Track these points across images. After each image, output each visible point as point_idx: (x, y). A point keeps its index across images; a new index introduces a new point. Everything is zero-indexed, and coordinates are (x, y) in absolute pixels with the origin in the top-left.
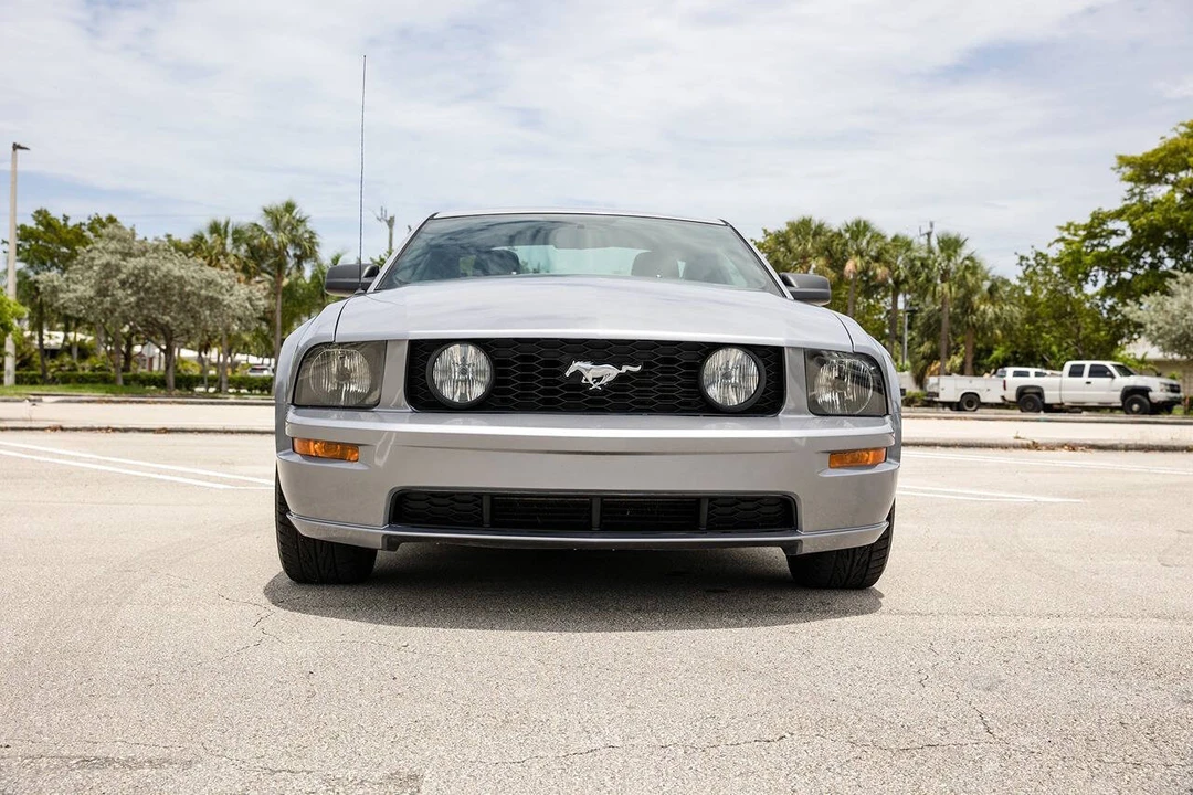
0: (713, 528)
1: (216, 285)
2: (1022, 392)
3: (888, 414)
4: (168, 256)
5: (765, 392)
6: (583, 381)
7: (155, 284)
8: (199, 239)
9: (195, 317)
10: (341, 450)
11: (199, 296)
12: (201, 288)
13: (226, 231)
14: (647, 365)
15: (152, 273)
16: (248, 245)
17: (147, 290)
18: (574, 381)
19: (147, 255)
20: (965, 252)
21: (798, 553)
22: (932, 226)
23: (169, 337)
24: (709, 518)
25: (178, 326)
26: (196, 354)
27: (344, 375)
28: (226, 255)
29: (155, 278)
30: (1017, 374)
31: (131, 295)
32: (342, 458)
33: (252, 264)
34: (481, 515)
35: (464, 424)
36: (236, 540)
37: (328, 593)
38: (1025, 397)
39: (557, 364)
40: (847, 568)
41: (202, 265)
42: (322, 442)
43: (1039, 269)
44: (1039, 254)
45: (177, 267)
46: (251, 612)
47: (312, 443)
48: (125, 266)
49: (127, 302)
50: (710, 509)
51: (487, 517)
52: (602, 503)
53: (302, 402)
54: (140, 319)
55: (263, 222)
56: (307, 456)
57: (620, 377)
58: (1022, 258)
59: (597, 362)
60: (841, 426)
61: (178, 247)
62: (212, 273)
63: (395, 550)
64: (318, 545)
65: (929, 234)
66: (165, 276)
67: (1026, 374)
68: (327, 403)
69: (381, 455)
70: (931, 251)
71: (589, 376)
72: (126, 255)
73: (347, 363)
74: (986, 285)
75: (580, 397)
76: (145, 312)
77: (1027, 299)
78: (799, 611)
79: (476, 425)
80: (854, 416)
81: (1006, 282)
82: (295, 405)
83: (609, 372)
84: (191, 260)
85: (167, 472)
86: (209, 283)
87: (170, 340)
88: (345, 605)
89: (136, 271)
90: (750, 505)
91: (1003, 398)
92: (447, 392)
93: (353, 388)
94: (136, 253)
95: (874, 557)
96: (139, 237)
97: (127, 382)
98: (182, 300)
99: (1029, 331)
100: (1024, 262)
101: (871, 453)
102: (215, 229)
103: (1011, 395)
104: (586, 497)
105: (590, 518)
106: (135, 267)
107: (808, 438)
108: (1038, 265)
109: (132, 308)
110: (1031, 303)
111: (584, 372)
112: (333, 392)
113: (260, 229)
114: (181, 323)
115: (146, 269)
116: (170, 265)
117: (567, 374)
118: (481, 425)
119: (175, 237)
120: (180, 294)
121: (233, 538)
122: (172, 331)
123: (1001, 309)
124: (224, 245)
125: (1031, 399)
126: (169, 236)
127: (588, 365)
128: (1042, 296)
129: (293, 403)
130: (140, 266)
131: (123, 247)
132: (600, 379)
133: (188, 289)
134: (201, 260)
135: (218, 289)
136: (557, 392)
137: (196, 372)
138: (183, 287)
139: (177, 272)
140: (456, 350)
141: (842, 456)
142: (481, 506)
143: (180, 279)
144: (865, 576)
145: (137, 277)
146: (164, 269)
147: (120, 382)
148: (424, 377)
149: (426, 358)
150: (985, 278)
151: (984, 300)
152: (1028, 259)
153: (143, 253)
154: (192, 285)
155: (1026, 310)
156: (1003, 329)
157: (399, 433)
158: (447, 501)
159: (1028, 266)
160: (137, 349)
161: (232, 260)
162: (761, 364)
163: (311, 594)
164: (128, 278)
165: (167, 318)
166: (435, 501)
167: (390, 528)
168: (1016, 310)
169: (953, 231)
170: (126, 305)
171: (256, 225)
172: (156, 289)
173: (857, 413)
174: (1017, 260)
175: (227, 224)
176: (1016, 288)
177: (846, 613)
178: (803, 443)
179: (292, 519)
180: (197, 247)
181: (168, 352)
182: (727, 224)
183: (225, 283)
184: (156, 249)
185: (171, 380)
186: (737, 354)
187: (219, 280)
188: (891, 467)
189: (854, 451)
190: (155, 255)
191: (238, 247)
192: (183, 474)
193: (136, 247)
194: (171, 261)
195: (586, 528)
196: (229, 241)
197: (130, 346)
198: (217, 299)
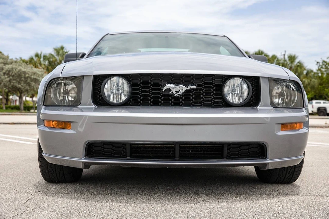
0: (229, 158)
1: (37, 74)
2: (319, 109)
3: (304, 107)
4: (20, 64)
5: (252, 97)
6: (171, 93)
7: (15, 74)
8: (31, 59)
9: (29, 85)
10: (65, 124)
11: (31, 78)
12: (32, 75)
13: (41, 56)
14: (199, 86)
15: (14, 70)
16: (49, 61)
17: (13, 76)
18: (167, 93)
19: (13, 64)
20: (297, 61)
21: (267, 169)
22: (285, 52)
23: (20, 93)
24: (227, 153)
25: (24, 89)
26: (31, 99)
27: (67, 93)
28: (41, 64)
29: (16, 72)
30: (316, 103)
31: (7, 78)
32: (65, 128)
33: (50, 67)
34: (126, 153)
35: (118, 112)
36: (28, 164)
37: (61, 186)
38: (320, 111)
39: (159, 85)
40: (284, 175)
41: (32, 67)
42: (56, 121)
43: (324, 66)
44: (324, 61)
45: (24, 68)
46: (24, 197)
47: (51, 122)
48: (5, 68)
49: (6, 80)
50: (228, 150)
51: (128, 154)
52: (180, 147)
53: (48, 104)
54: (10, 86)
55: (53, 53)
56: (50, 127)
57: (187, 91)
58: (318, 63)
59: (177, 84)
60: (283, 112)
61: (24, 61)
62: (35, 70)
63: (88, 168)
64: (57, 167)
65: (284, 55)
66: (19, 71)
67: (320, 103)
68: (58, 104)
69: (81, 127)
70: (285, 61)
71: (173, 91)
72: (5, 64)
73: (68, 87)
74: (305, 72)
75: (170, 100)
76: (12, 84)
77: (319, 77)
78: (265, 194)
79: (123, 112)
80: (289, 108)
81: (312, 71)
82: (45, 106)
83: (182, 89)
84: (28, 66)
85: (10, 138)
86: (35, 73)
87: (21, 93)
88: (67, 192)
89: (9, 70)
90: (246, 148)
91: (312, 111)
92: (111, 99)
93: (70, 98)
94: (9, 63)
95: (296, 170)
96: (10, 58)
97: (6, 108)
98: (25, 79)
99: (320, 88)
100: (318, 64)
101: (298, 124)
102: (37, 55)
103: (315, 110)
104: (173, 144)
105: (174, 153)
106: (8, 68)
107: (271, 118)
108: (323, 65)
109: (8, 82)
110: (321, 78)
111: (172, 89)
112: (61, 100)
113: (52, 55)
114: (25, 88)
115: (12, 69)
116: (20, 67)
117: (164, 89)
118: (125, 112)
119: (23, 58)
120: (25, 78)
121: (27, 163)
122: (22, 91)
123: (311, 80)
124: (40, 60)
125: (322, 112)
126: (21, 58)
127: (173, 86)
128: (325, 76)
129: (44, 105)
130: (11, 67)
131: (4, 61)
132: (178, 92)
133: (27, 75)
134: (32, 66)
135: (37, 75)
136: (159, 98)
137: (31, 105)
138: (25, 75)
139: (23, 70)
140: (114, 79)
141: (285, 125)
142: (126, 149)
143: (24, 72)
144: (292, 178)
145: (9, 71)
146: (19, 69)
147: (4, 108)
148: (100, 92)
149: (101, 83)
150: (305, 69)
151: (304, 78)
152: (319, 63)
153: (11, 63)
154: (28, 74)
155: (319, 81)
156: (311, 88)
157: (90, 116)
158: (110, 147)
159: (320, 65)
160: (11, 97)
161: (43, 66)
162: (250, 84)
163: (53, 187)
164: (6, 72)
165: (20, 86)
166: (106, 147)
167: (85, 159)
168: (316, 81)
169: (293, 54)
170: (5, 81)
171: (51, 54)
172: (16, 76)
173: (290, 107)
174: (316, 63)
175: (41, 54)
176: (315, 73)
177: (287, 195)
178: (269, 120)
179: (44, 155)
180: (31, 61)
181: (20, 97)
182: (225, 36)
183: (40, 73)
184: (16, 62)
185: (22, 107)
186: (239, 81)
187: (38, 72)
188: (306, 131)
189: (291, 123)
190: (15, 64)
191: (45, 62)
192: (16, 139)
193: (9, 60)
194: (21, 66)
195: (173, 158)
196: (42, 59)
197: (8, 96)
198: (37, 79)
